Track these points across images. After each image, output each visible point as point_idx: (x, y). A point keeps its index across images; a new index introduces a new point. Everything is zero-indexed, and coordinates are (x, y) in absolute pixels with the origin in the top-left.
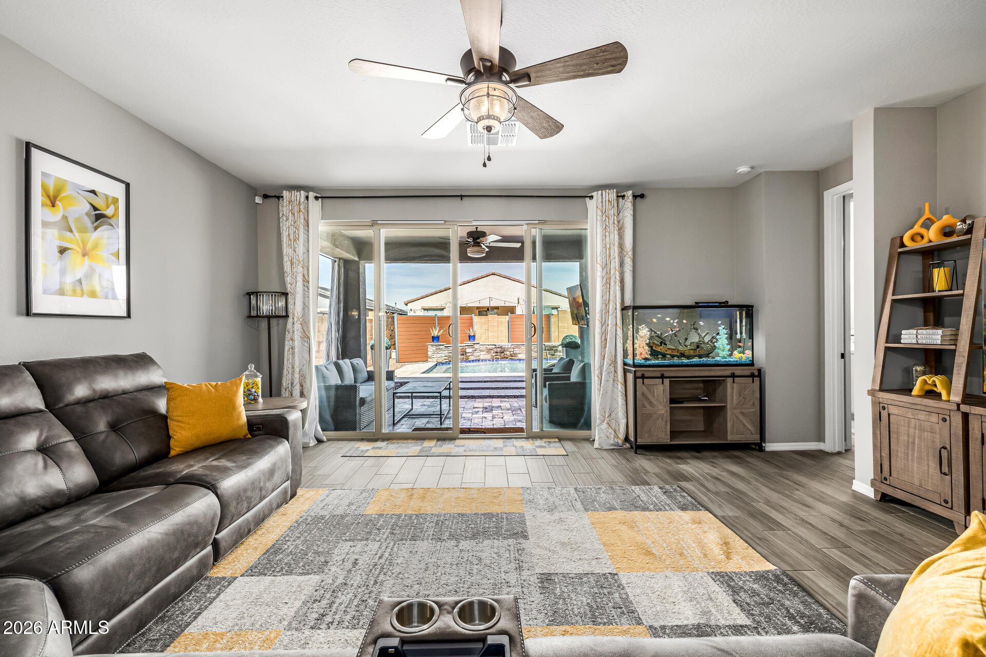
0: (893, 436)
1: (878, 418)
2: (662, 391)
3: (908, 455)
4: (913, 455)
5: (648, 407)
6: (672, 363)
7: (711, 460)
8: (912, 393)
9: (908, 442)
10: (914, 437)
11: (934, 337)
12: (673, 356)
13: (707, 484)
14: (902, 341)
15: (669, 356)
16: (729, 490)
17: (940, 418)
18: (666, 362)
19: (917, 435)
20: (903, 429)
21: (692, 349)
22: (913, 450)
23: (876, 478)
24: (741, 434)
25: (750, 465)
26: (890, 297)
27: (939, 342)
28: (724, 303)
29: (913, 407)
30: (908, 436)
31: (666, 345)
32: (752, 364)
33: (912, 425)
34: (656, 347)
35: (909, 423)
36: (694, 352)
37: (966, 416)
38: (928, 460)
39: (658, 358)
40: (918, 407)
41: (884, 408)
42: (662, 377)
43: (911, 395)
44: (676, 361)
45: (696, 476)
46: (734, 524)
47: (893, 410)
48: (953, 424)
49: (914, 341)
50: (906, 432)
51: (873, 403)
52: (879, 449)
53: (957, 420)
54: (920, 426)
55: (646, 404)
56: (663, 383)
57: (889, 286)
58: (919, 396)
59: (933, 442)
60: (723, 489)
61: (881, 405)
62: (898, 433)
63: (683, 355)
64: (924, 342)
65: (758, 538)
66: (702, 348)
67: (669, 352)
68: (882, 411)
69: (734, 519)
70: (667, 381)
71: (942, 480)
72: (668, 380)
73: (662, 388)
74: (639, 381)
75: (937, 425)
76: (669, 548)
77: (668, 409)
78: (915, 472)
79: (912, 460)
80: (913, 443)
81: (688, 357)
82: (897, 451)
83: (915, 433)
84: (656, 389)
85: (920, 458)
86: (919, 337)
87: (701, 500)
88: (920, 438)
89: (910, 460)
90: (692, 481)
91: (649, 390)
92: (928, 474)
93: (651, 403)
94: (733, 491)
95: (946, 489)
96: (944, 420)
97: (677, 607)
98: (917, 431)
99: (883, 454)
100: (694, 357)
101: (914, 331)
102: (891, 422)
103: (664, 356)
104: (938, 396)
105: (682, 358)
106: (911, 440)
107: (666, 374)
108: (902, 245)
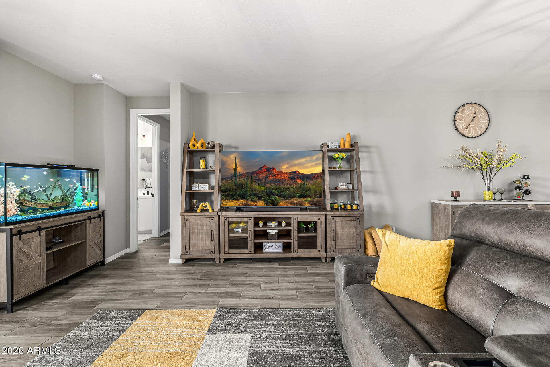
0: (191, 231)
1: (184, 226)
2: (39, 242)
3: (197, 238)
4: (199, 237)
5: (25, 261)
6: (44, 216)
7: (85, 284)
8: (197, 211)
9: (197, 232)
10: (200, 229)
11: (205, 187)
12: (43, 210)
13: (111, 298)
14: (192, 189)
15: (40, 210)
16: (131, 293)
17: (210, 219)
18: (39, 215)
19: (201, 228)
20: (195, 228)
21: (58, 202)
22: (199, 235)
23: (183, 253)
24: (94, 258)
25: (112, 275)
26: (186, 170)
27: (207, 189)
28: (72, 166)
29: (200, 217)
30: (197, 230)
31: (36, 200)
32: (97, 209)
33: (199, 225)
34: (26, 203)
35: (198, 225)
36: (60, 205)
37: (219, 216)
38: (205, 238)
39: (30, 213)
40: (202, 217)
41: (187, 220)
42: (39, 229)
43: (197, 212)
44: (47, 213)
45: (97, 298)
46: (168, 306)
47: (191, 220)
48: (215, 221)
49: (197, 189)
50: (196, 228)
51: (182, 219)
52: (184, 239)
53: (216, 218)
54: (202, 224)
55: (23, 258)
56: (40, 235)
57: (185, 165)
58: (200, 212)
59: (207, 229)
60: (128, 295)
61: (186, 219)
62: (193, 230)
63: (51, 208)
64: (201, 189)
65: (187, 304)
66: (66, 200)
67: (40, 206)
68: (186, 222)
69: (162, 304)
70: (43, 233)
71: (211, 243)
72: (45, 230)
73: (39, 240)
74: (16, 238)
75: (209, 222)
76: (174, 342)
77: (45, 256)
78: (200, 244)
79: (199, 240)
80: (199, 232)
81: (55, 209)
82: (192, 238)
83: (200, 228)
84: (33, 241)
85: (202, 238)
86: (199, 187)
87: (131, 308)
88: (202, 229)
89: (198, 240)
90: (102, 302)
91: (26, 244)
92: (205, 243)
93: (28, 256)
94: (134, 293)
95: (212, 246)
96: (212, 220)
97: (232, 358)
98: (201, 227)
99: (186, 241)
100: (59, 208)
101: (197, 185)
102: (190, 225)
103: (35, 210)
104: (207, 210)
105: (51, 210)
106: (198, 231)
107: (43, 226)
108: (189, 148)
